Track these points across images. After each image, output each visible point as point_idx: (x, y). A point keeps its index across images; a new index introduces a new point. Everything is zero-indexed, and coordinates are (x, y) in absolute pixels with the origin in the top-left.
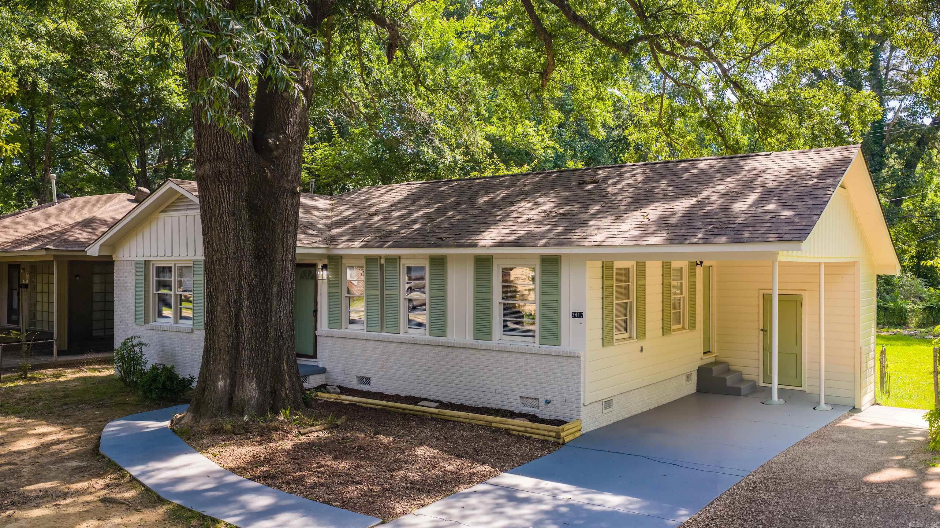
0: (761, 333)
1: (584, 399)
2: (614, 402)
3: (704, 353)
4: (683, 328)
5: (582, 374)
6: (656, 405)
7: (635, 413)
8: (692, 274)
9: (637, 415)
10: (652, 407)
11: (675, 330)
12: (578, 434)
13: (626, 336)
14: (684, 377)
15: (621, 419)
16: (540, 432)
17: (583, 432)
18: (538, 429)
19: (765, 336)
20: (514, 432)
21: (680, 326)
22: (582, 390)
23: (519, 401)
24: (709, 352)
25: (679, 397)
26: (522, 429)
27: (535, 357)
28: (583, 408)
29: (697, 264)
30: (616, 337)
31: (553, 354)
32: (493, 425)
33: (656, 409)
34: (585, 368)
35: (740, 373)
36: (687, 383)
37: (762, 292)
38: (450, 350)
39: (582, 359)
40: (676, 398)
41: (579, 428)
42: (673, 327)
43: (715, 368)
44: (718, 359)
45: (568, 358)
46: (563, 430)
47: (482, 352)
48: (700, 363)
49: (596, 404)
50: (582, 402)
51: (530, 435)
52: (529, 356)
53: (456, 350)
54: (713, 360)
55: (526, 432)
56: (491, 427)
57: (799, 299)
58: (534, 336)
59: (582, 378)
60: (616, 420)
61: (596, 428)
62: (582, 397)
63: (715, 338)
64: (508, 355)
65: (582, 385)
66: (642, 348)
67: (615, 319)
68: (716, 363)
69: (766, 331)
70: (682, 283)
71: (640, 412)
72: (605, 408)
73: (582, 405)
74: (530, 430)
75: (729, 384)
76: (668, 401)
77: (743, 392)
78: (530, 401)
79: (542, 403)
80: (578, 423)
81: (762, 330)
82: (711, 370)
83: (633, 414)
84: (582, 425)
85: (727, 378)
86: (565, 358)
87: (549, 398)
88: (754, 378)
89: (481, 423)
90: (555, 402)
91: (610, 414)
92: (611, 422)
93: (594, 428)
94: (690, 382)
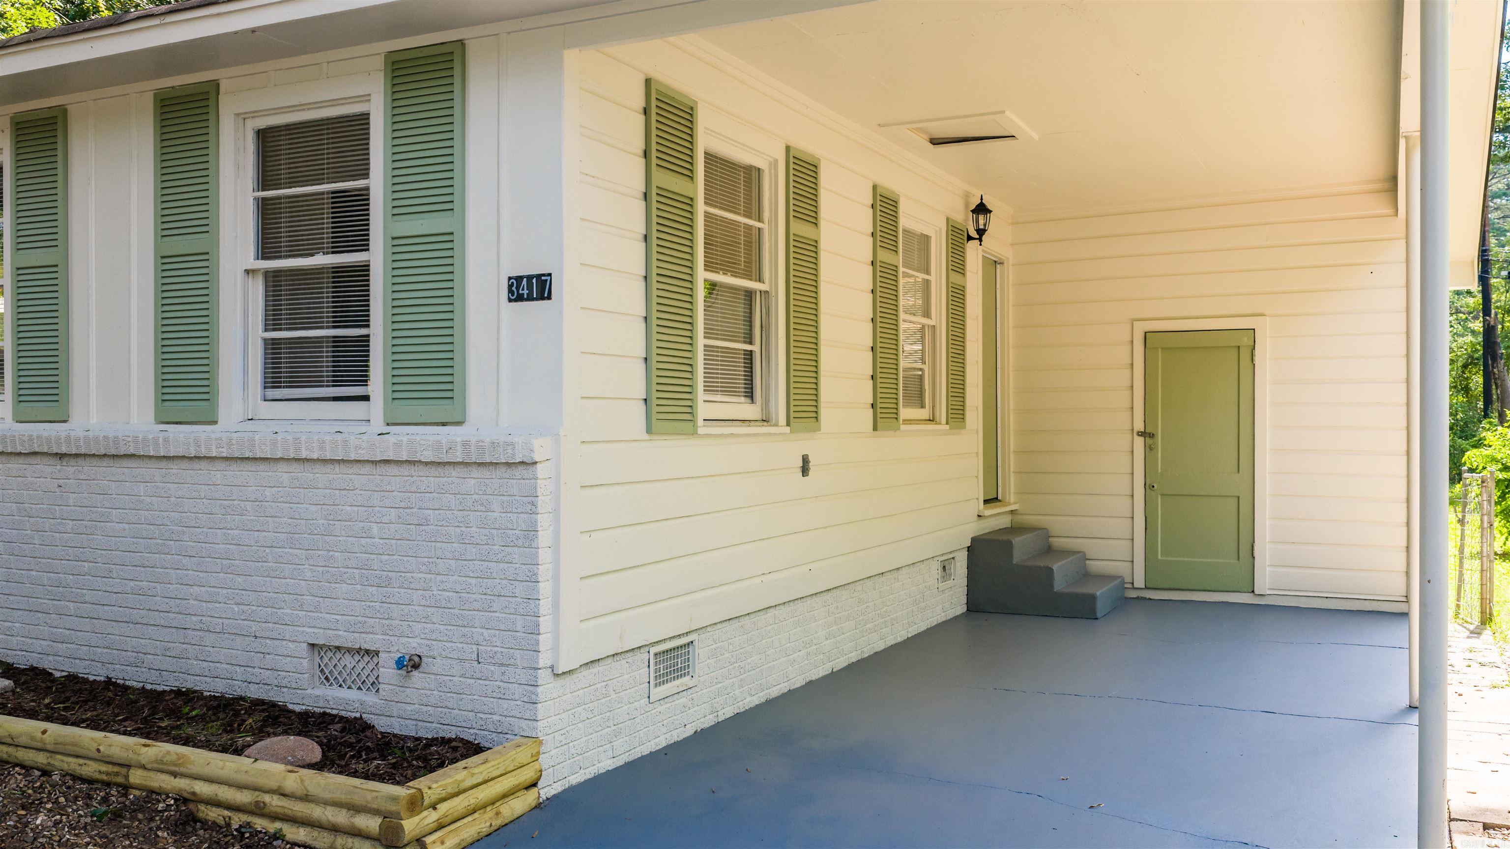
0: (1139, 442)
1: (555, 649)
2: (701, 653)
3: (986, 502)
4: (932, 420)
5: (544, 537)
6: (854, 657)
7: (783, 688)
8: (957, 264)
9: (790, 694)
10: (841, 663)
11: (908, 422)
12: (519, 805)
13: (750, 411)
14: (936, 566)
15: (728, 712)
16: (317, 812)
17: (549, 789)
18: (306, 798)
19: (1149, 449)
20: (213, 814)
21: (924, 413)
22: (545, 606)
23: (306, 663)
24: (996, 499)
25: (923, 627)
26: (243, 797)
27: (359, 477)
28: (548, 687)
29: (970, 238)
30: (703, 410)
31: (428, 456)
32: (136, 777)
33: (853, 668)
34: (556, 511)
35: (1082, 557)
36: (942, 586)
37: (1140, 328)
38: (70, 469)
39: (541, 470)
40: (914, 631)
41: (526, 775)
42: (905, 413)
43: (1017, 541)
44: (1019, 518)
45: (485, 473)
46: (415, 805)
47: (175, 469)
48: (974, 529)
49: (621, 664)
50: (544, 660)
51: (272, 827)
52: (336, 474)
53: (87, 468)
54: (1004, 522)
55: (259, 810)
56: (126, 788)
57: (1246, 341)
58: (366, 398)
59: (544, 556)
60: (708, 721)
61: (619, 762)
62: (545, 641)
63: (1010, 462)
64: (264, 472)
65: (545, 588)
66: (805, 460)
67: (701, 342)
68: (1016, 529)
69: (1152, 436)
70: (927, 283)
71: (798, 682)
72: (661, 679)
73: (544, 676)
74: (274, 802)
75: (1060, 584)
76: (891, 641)
77: (1101, 607)
78: (348, 661)
79: (388, 672)
80: (523, 756)
81: (1141, 434)
82: (1009, 545)
83: (775, 692)
84: (544, 761)
85: (1055, 567)
86: (476, 472)
87: (412, 645)
88: (1121, 569)
89: (90, 769)
90: (438, 666)
91: (682, 700)
92: (689, 732)
93: (608, 764)
94: (950, 583)
